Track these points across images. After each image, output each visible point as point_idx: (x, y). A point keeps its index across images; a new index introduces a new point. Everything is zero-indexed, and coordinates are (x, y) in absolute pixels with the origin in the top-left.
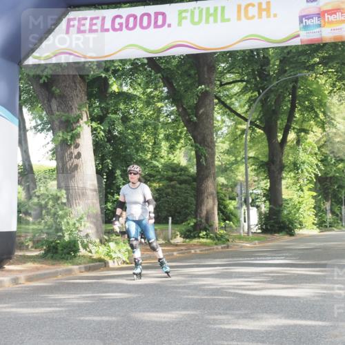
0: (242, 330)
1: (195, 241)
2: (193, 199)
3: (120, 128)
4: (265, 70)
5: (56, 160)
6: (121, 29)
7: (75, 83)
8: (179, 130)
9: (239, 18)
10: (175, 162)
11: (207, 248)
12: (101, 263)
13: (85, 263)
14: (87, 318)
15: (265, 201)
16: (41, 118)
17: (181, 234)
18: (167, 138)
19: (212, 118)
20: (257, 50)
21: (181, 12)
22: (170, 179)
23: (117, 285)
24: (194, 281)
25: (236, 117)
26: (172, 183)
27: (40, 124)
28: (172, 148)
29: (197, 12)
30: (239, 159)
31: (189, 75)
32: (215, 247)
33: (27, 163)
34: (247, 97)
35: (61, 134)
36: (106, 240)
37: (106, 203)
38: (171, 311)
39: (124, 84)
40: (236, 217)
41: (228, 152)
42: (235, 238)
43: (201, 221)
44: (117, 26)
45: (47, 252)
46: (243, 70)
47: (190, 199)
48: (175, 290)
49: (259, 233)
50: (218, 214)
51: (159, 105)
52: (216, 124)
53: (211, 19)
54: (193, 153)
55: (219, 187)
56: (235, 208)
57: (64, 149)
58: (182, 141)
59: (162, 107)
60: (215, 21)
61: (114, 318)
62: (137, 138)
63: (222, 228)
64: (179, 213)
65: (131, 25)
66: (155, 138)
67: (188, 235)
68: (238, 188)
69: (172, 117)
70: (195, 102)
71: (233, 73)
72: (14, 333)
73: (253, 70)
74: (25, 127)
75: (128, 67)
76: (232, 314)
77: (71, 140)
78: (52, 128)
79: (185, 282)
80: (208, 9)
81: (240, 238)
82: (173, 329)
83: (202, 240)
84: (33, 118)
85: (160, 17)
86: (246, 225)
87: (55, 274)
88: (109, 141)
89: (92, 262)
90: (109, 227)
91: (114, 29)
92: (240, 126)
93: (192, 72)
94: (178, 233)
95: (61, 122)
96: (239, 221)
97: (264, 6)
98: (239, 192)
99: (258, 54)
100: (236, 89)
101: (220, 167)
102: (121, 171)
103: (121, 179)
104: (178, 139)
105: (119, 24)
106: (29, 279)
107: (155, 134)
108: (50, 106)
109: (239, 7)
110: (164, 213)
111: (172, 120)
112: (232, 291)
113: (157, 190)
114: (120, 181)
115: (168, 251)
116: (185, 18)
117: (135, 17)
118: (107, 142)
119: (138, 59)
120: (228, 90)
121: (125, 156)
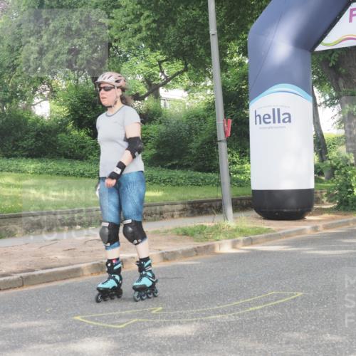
5: (344, 128)
16: (330, 95)
27: (328, 100)
33: (318, 133)
35: (348, 107)
45: (339, 205)
57: (351, 119)
72: (319, 270)
74: (316, 103)
78: (340, 103)
84: (322, 95)
87: (347, 223)
106: (326, 227)
108: (338, 84)
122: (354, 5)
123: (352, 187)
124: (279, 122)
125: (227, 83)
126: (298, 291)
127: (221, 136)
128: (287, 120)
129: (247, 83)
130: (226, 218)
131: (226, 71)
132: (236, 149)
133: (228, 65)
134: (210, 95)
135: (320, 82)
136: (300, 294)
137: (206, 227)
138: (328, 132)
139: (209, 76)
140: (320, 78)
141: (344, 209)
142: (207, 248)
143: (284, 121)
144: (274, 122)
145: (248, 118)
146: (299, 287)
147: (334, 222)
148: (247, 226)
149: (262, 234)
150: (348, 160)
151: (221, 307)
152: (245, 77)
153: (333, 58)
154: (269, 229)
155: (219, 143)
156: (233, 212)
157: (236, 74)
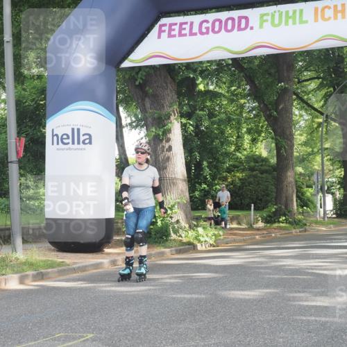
0: (320, 306)
1: (276, 225)
2: (273, 187)
3: (206, 123)
4: (339, 67)
6: (207, 33)
7: (166, 83)
8: (261, 125)
9: (316, 20)
10: (257, 153)
11: (287, 232)
12: (190, 247)
13: (175, 246)
14: (179, 296)
15: (339, 189)
16: (136, 116)
17: (263, 219)
18: (249, 132)
19: (292, 113)
20: (333, 49)
21: (262, 16)
22: (252, 169)
23: (205, 266)
24: (274, 262)
25: (313, 111)
26: (254, 173)
27: (135, 122)
28: (254, 141)
29: (277, 15)
31: (270, 74)
32: (294, 231)
33: (123, 157)
34: (323, 92)
35: (154, 130)
36: (195, 225)
37: (194, 192)
38: (254, 289)
39: (210, 84)
40: (312, 203)
41: (305, 144)
42: (312, 222)
43: (280, 207)
44: (204, 30)
46: (319, 69)
47: (270, 187)
48: (257, 270)
49: (334, 218)
50: (297, 201)
51: (242, 101)
52: (295, 118)
53: (290, 21)
54: (273, 145)
55: (297, 176)
56: (312, 195)
57: (158, 141)
58: (263, 135)
59: (245, 103)
60: (294, 23)
61: (203, 296)
62: (222, 132)
63: (300, 213)
64: (261, 200)
65: (217, 29)
66: (238, 133)
67: (269, 220)
68: (315, 176)
69: (254, 112)
70: (275, 98)
71: (310, 71)
72: (114, 309)
73: (329, 68)
74: (121, 124)
75: (214, 67)
76: (310, 292)
77: (163, 135)
78: (146, 125)
79: (267, 263)
80: (287, 12)
81: (317, 222)
82: (256, 305)
83: (281, 224)
84: (128, 116)
85: (243, 21)
86: (322, 210)
88: (197, 135)
89: (182, 246)
90: (197, 214)
91: (201, 33)
92: (317, 120)
93: (273, 71)
94: (260, 218)
95: (154, 119)
96: (315, 207)
97: (339, 8)
98: (315, 180)
99: (333, 53)
100: (313, 85)
101: (298, 157)
102: (208, 163)
103: (208, 170)
104: (259, 133)
105: (206, 28)
107: (239, 129)
108: (144, 105)
109: (316, 10)
110: (247, 201)
111: (254, 115)
112: (310, 271)
113: (240, 179)
114: (207, 172)
115: (250, 235)
116: (267, 21)
117: (220, 21)
118: (195, 136)
119: (223, 60)
120: (305, 86)
121: (211, 149)
122: (164, 21)
124: (79, 143)
125: (24, 98)
126: (90, 333)
127: (13, 156)
128: (87, 141)
129: (45, 99)
130: (14, 250)
131: (23, 84)
132: (31, 172)
133: (25, 77)
134: (4, 109)
135: (126, 102)
136: (92, 335)
138: (133, 156)
139: (4, 88)
140: (125, 97)
143: (84, 143)
144: (73, 143)
145: (45, 137)
146: (90, 328)
148: (38, 258)
149: (54, 267)
152: (43, 91)
153: (139, 76)
154: (63, 262)
155: (9, 164)
156: (23, 243)
157: (34, 88)
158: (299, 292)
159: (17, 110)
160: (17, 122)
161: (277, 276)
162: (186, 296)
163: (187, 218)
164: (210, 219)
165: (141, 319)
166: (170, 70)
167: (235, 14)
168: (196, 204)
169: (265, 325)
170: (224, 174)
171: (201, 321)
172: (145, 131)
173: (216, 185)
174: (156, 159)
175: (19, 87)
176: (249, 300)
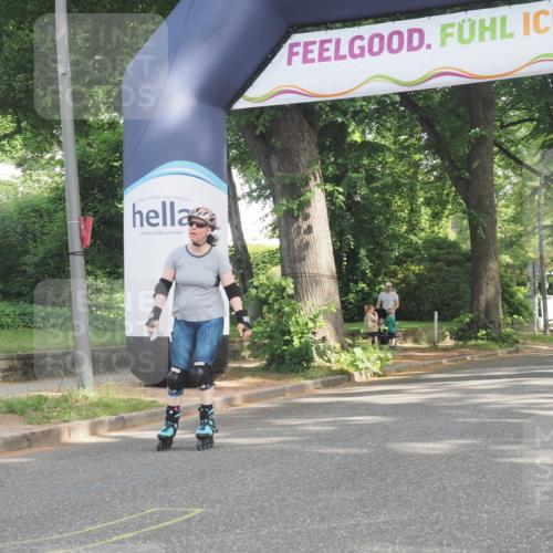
1: (473, 342)
2: (467, 286)
3: (364, 191)
5: (279, 237)
6: (362, 55)
8: (445, 192)
9: (526, 32)
10: (441, 235)
11: (490, 353)
12: (344, 377)
13: (321, 376)
14: (328, 451)
16: (257, 181)
17: (451, 334)
18: (428, 203)
19: (492, 174)
21: (444, 28)
22: (434, 259)
23: (366, 405)
24: (470, 398)
25: (524, 170)
26: (438, 264)
27: (255, 191)
28: (436, 216)
29: (467, 26)
30: (529, 229)
31: (457, 115)
32: (500, 351)
33: (239, 243)
34: (540, 141)
35: (285, 202)
36: (350, 345)
37: (347, 294)
38: (441, 439)
39: (367, 131)
40: (527, 308)
41: (514, 220)
42: (526, 338)
43: (478, 316)
44: (357, 51)
45: (270, 362)
46: (532, 105)
47: (462, 285)
48: (446, 411)
50: (503, 306)
51: (417, 157)
52: (498, 181)
53: (488, 34)
54: (466, 222)
55: (503, 269)
56: (526, 297)
57: (289, 222)
58: (449, 207)
59: (421, 160)
60: (493, 38)
61: (365, 451)
62: (388, 204)
63: (508, 324)
64: (448, 305)
65: (376, 49)
66: (411, 204)
67: (463, 335)
68: (530, 268)
69: (435, 173)
70: (467, 152)
71: (519, 109)
72: (232, 471)
73: (547, 104)
74: (235, 194)
75: (373, 107)
77: (298, 210)
78: (273, 195)
79: (460, 399)
80: (482, 21)
81: (534, 338)
82: (445, 463)
83: (480, 342)
84: (247, 182)
85: (416, 36)
86: (542, 320)
87: (282, 392)
88: (349, 208)
89: (331, 375)
90: (353, 327)
91: (353, 56)
92: (530, 183)
93: (462, 110)
94: (447, 333)
95: (284, 186)
96: (531, 315)
98: (530, 275)
100: (523, 131)
101: (502, 240)
102: (367, 251)
103: (368, 261)
104: (444, 204)
105: (360, 47)
106: (248, 399)
107: (412, 198)
108: (269, 164)
109: (526, 16)
110: (427, 307)
111: (435, 177)
112: (527, 411)
113: (417, 275)
114: (366, 265)
115: (434, 357)
116: (451, 35)
117: (381, 37)
118: (347, 211)
119: (385, 96)
120: (513, 132)
121: (371, 229)
122: (295, 38)
123: (289, 333)
124: (173, 224)
125: (89, 157)
126: (197, 507)
127: (75, 245)
128: (186, 220)
129: (121, 158)
130: (81, 384)
131: (87, 136)
132: (103, 267)
133: (90, 126)
134: (61, 175)
135: (242, 161)
136: (200, 511)
137: (46, 399)
138: (254, 243)
139: (59, 143)
140: (241, 154)
141: (278, 370)
142: (47, 434)
143: (180, 223)
144: (165, 224)
145: (122, 215)
146: (198, 500)
147: (260, 390)
148: (116, 396)
149: (142, 410)
150: (284, 289)
151: (65, 535)
152: (117, 147)
153: (261, 121)
154: (154, 402)
155: (71, 257)
156: (94, 374)
157: (104, 142)
158: (510, 443)
159: (80, 176)
160: (81, 194)
161: (476, 420)
162: (339, 451)
163: (337, 333)
164: (372, 335)
165: (273, 485)
166: (307, 112)
167: (404, 25)
168: (351, 313)
169: (460, 494)
170: (392, 267)
171: (364, 488)
172: (271, 204)
173: (380, 283)
174: (289, 246)
175: (83, 142)
176: (435, 455)
